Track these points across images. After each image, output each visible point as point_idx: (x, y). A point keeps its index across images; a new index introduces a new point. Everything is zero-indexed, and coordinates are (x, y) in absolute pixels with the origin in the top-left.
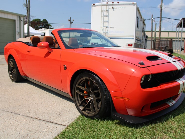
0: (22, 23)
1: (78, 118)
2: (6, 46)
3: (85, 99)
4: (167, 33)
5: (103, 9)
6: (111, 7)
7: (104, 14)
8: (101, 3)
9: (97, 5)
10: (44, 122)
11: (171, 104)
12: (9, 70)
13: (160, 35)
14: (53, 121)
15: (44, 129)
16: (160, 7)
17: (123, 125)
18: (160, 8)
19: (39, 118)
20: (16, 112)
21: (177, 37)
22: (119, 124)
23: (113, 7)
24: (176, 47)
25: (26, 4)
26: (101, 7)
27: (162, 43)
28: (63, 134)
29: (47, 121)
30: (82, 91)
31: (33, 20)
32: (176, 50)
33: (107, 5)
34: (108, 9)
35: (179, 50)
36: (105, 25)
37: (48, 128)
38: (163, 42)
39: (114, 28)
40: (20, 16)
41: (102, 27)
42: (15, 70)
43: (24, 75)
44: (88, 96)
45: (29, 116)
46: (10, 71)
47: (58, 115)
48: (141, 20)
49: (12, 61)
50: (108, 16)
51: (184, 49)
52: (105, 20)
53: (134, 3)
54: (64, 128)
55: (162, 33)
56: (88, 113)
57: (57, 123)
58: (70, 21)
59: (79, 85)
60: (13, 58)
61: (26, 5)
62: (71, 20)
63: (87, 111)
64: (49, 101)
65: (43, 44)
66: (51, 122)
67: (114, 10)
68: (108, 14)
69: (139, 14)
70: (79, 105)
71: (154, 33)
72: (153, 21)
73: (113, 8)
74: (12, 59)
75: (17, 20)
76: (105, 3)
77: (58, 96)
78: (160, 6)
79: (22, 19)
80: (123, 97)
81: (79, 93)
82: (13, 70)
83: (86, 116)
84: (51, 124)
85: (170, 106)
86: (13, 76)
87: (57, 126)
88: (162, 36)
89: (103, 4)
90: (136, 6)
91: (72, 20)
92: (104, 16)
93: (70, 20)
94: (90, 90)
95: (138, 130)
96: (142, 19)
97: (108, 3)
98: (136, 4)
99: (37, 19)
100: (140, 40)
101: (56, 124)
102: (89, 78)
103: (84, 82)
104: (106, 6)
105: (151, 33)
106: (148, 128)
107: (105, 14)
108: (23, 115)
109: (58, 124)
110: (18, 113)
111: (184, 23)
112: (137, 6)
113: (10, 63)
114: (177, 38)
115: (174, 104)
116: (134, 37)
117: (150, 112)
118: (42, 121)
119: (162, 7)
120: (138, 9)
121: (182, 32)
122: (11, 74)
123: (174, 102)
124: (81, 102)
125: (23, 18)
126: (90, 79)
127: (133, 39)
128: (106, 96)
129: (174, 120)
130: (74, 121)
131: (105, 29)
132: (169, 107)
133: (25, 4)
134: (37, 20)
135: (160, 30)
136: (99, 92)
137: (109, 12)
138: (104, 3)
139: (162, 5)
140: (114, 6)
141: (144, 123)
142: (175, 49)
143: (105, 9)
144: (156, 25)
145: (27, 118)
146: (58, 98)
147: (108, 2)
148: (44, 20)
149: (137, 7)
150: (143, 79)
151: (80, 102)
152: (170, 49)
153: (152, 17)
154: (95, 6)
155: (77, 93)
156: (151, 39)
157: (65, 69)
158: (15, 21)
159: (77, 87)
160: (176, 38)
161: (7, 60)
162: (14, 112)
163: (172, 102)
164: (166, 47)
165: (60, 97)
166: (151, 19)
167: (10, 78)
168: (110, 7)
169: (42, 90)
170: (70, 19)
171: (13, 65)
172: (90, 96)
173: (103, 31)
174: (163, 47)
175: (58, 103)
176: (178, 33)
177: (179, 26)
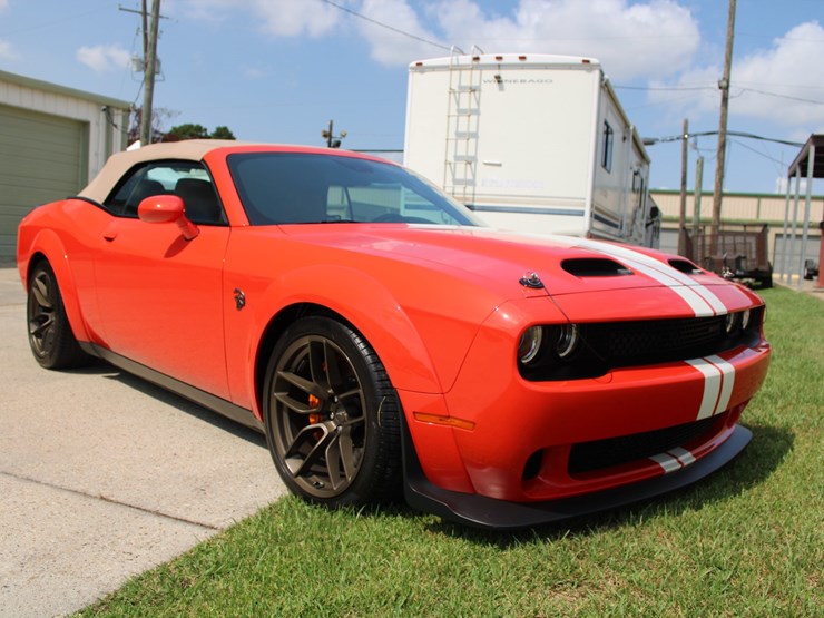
0: (118, 135)
1: (275, 506)
2: (26, 222)
3: (309, 427)
4: (755, 201)
5: (457, 84)
6: (490, 75)
7: (458, 103)
8: (449, 58)
9: (433, 68)
10: (128, 512)
11: (669, 465)
12: (31, 318)
13: (717, 210)
14: (170, 511)
15: (121, 534)
16: (720, 88)
17: (448, 533)
18: (721, 91)
19: (113, 499)
20: (25, 473)
21: (790, 219)
22: (435, 528)
23: (498, 79)
24: (783, 261)
25: (143, 58)
26: (446, 74)
27: (723, 244)
28: (197, 556)
29: (144, 510)
30: (300, 396)
31: (174, 129)
32: (785, 276)
33: (472, 69)
34: (475, 83)
35: (795, 277)
36: (461, 152)
37: (141, 531)
38: (729, 240)
39: (500, 165)
40: (108, 109)
41: (451, 159)
42: (52, 317)
43: (87, 340)
44: (324, 416)
45: (74, 488)
46: (33, 321)
47: (196, 489)
48: (624, 139)
49: (42, 279)
50: (477, 112)
51: (820, 270)
52: (463, 129)
53: (588, 62)
54: (203, 536)
55: (726, 202)
56: (318, 484)
57: (184, 518)
58: (327, 140)
59: (286, 369)
60: (49, 269)
61: (143, 65)
62: (334, 134)
63: (315, 478)
64: (173, 443)
65: (159, 206)
66: (158, 514)
67: (501, 89)
68: (478, 103)
69: (615, 110)
70: (284, 452)
71: (690, 201)
72: (689, 148)
73: (499, 82)
74: (43, 273)
75: (98, 124)
76: (467, 60)
77: (214, 424)
78: (719, 82)
79: (118, 120)
80: (449, 417)
81: (289, 403)
82: (46, 318)
83: (307, 498)
84: (156, 520)
85: (667, 470)
86: (43, 343)
87: (180, 526)
88: (725, 215)
89: (455, 63)
90: (596, 74)
91: (336, 134)
92: (461, 112)
93: (327, 135)
94: (330, 391)
95: (508, 553)
96: (629, 132)
97: (477, 59)
98: (598, 65)
99: (191, 126)
100: (618, 223)
101: (177, 519)
102: (324, 340)
103: (306, 357)
104: (469, 72)
105: (678, 199)
106: (550, 547)
107: (464, 105)
108: (52, 486)
109: (186, 521)
110: (34, 477)
111: (817, 159)
112: (602, 74)
113: (35, 290)
114: (790, 226)
115: (686, 464)
116: (584, 205)
117: (564, 486)
118: (121, 509)
119: (727, 88)
120: (605, 86)
121: (808, 198)
122: (37, 334)
123: (688, 458)
124: (294, 437)
125: (124, 117)
126: (327, 343)
127: (581, 214)
128: (385, 411)
129: (672, 525)
130: (253, 512)
131: (461, 166)
132: (662, 477)
133: (140, 60)
134: (192, 131)
135: (717, 186)
136: (358, 395)
137: (482, 94)
138: (461, 57)
139: (728, 82)
140: (504, 74)
141: (535, 526)
142: (782, 272)
143: (466, 82)
144: (701, 163)
145: (66, 495)
146: (217, 430)
147: (480, 56)
148: (218, 129)
149: (602, 79)
150: (535, 345)
151: (291, 440)
152: (757, 271)
153: (686, 128)
154: (422, 72)
155: (280, 405)
156: (677, 226)
157: (240, 306)
158: (85, 125)
159: (280, 379)
160: (786, 225)
161: (25, 275)
162: (17, 472)
163: (676, 458)
164: (738, 260)
165: (223, 428)
166: (678, 138)
167: (30, 348)
168: (484, 78)
169: (157, 401)
170: (327, 130)
171: (47, 299)
172: (332, 417)
173: (454, 175)
174: (725, 261)
175: (210, 449)
176: (792, 203)
177: (798, 173)
